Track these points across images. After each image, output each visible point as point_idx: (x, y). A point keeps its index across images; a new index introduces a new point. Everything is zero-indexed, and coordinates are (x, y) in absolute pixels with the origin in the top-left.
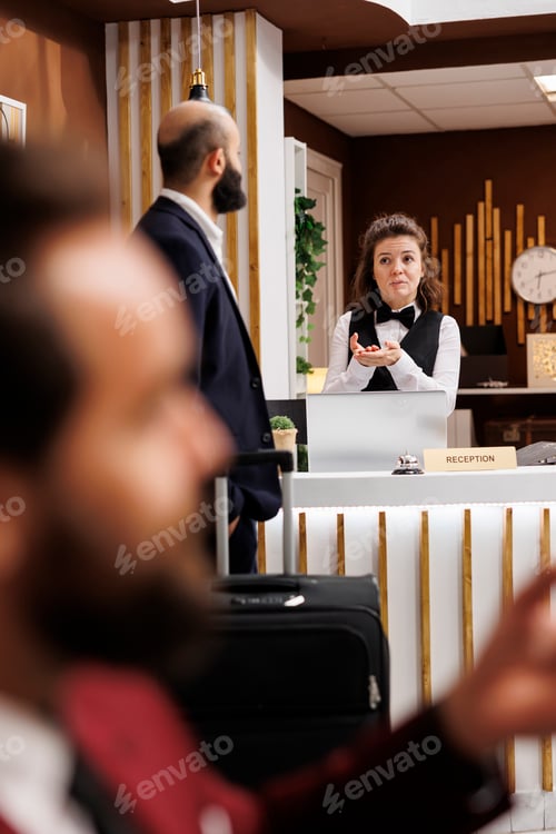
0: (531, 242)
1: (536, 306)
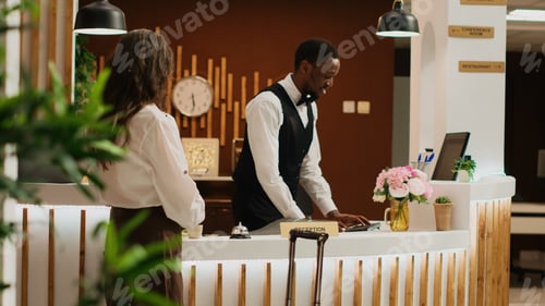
0: (186, 73)
1: (190, 119)
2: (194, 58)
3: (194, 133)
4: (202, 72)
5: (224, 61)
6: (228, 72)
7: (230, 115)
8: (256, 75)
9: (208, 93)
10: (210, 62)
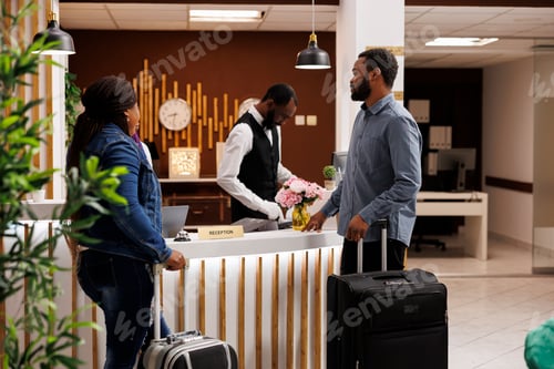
0: (170, 95)
1: (173, 132)
2: (176, 84)
3: (177, 144)
4: (183, 95)
5: (199, 85)
6: (203, 94)
7: (205, 128)
8: (226, 96)
9: (188, 111)
10: (189, 87)
